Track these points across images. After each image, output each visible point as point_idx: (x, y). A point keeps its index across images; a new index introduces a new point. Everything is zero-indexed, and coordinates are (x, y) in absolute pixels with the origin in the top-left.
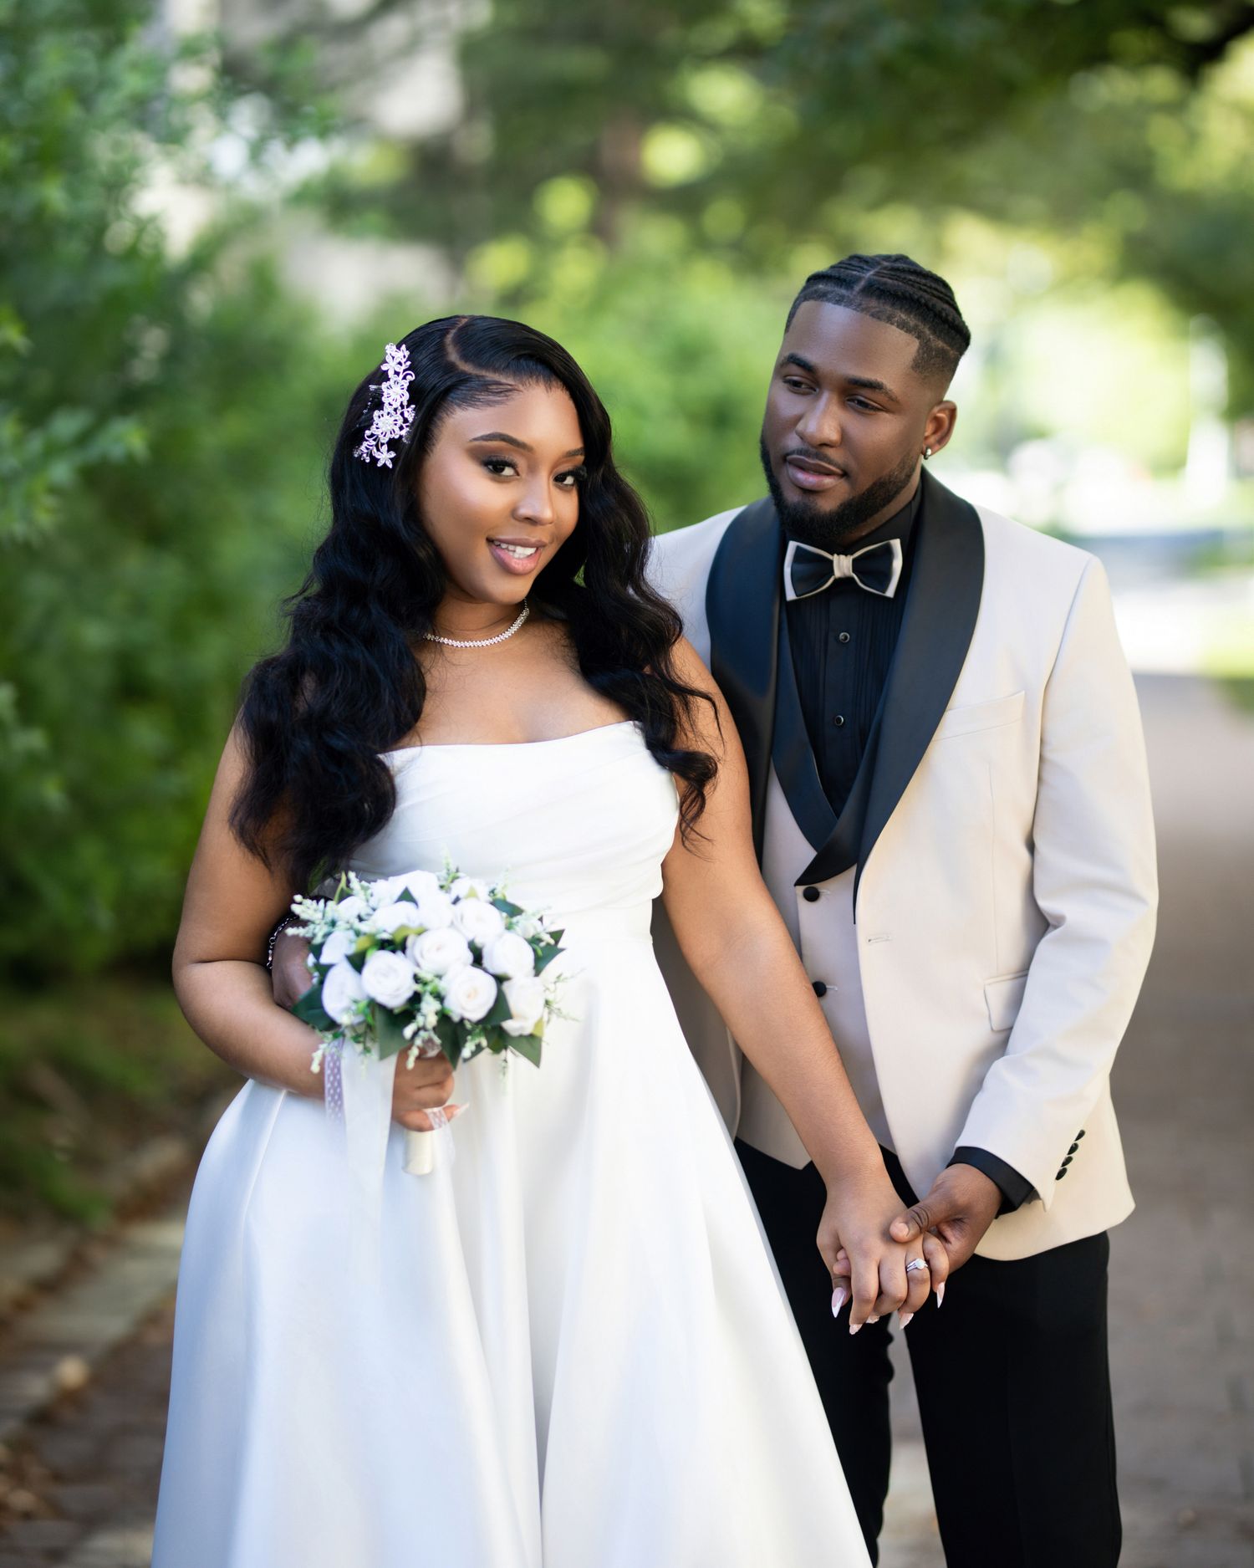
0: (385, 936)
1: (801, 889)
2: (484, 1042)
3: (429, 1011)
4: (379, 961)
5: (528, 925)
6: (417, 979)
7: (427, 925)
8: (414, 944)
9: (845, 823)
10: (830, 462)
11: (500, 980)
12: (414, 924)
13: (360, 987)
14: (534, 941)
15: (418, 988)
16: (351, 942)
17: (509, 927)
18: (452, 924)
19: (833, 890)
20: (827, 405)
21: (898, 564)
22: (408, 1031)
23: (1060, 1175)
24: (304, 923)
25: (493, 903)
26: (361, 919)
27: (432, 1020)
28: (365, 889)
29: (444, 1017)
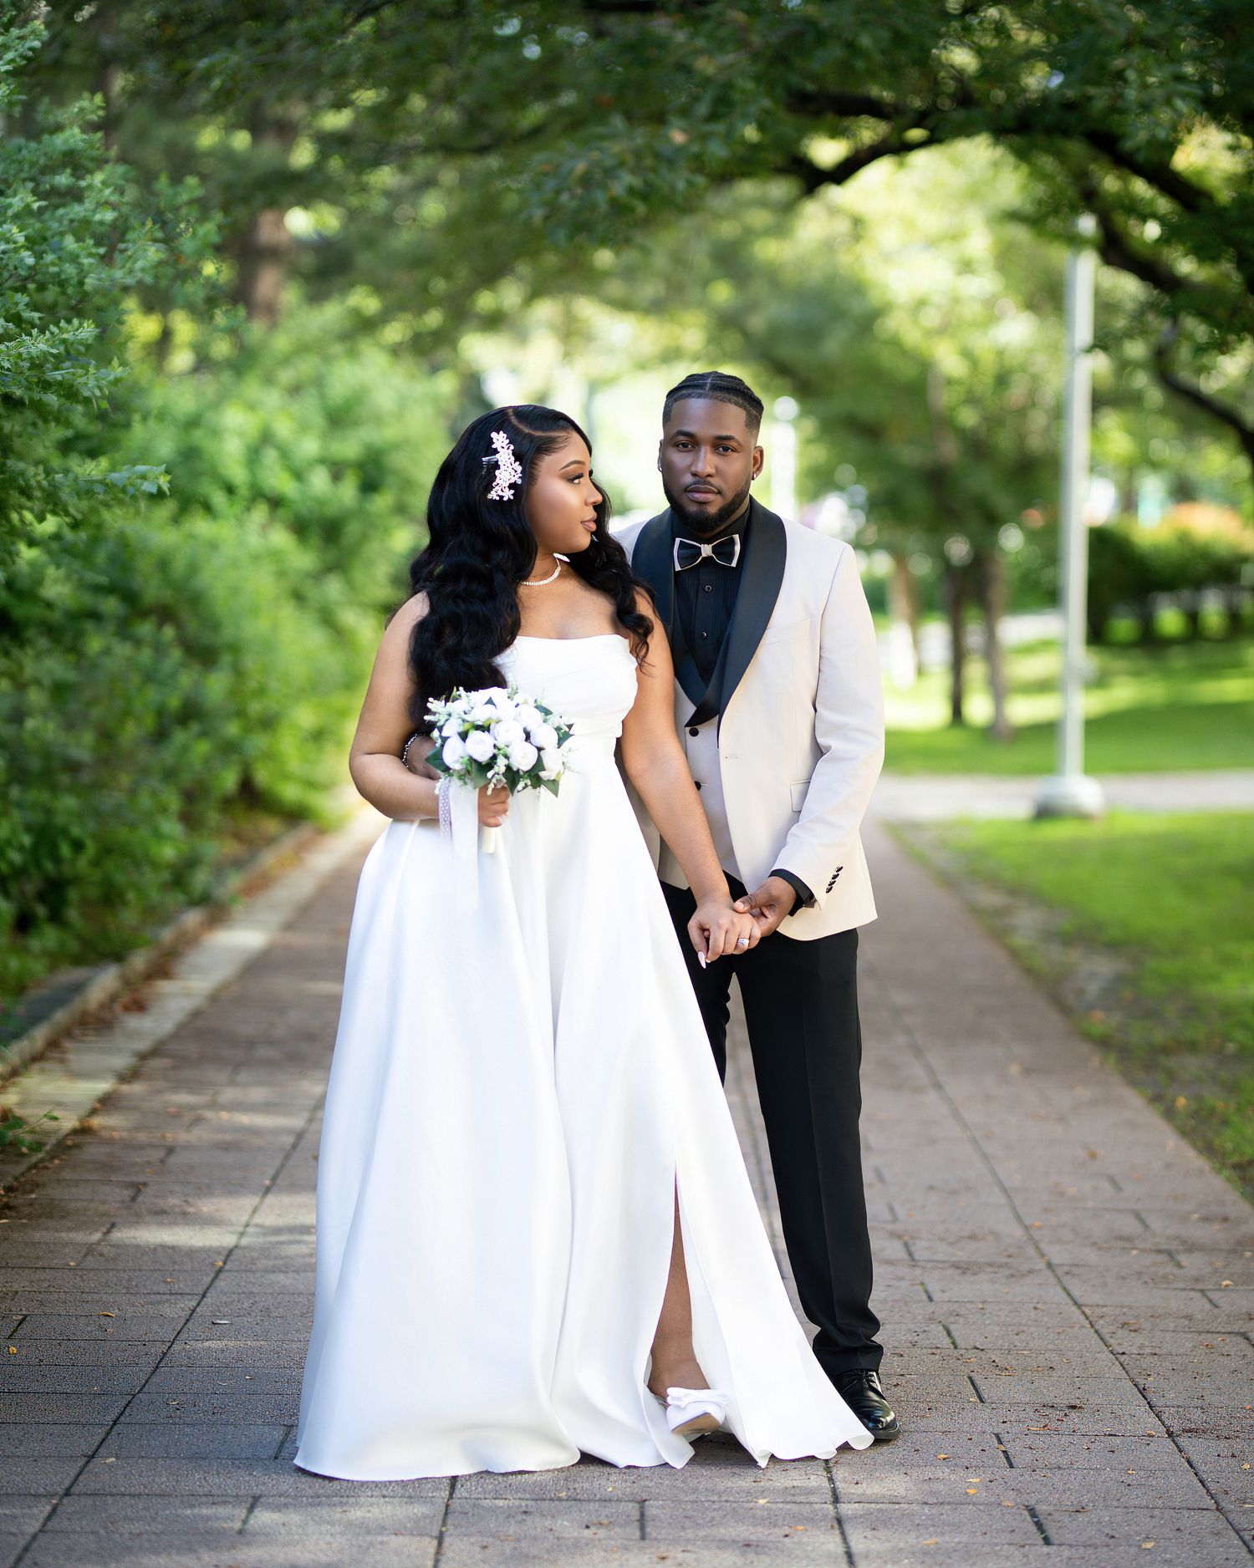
0: (480, 723)
1: (688, 729)
2: (529, 782)
3: (501, 763)
4: (474, 735)
5: (555, 720)
6: (495, 746)
7: (501, 718)
8: (494, 728)
9: (710, 692)
10: (712, 485)
11: (540, 749)
12: (495, 717)
13: (464, 750)
14: (558, 729)
15: (496, 751)
16: (460, 725)
17: (545, 721)
18: (514, 719)
19: (705, 730)
20: (706, 453)
21: (738, 548)
22: (490, 774)
23: (829, 891)
24: (434, 714)
25: (536, 707)
26: (465, 713)
27: (503, 769)
28: (468, 697)
29: (508, 768)
